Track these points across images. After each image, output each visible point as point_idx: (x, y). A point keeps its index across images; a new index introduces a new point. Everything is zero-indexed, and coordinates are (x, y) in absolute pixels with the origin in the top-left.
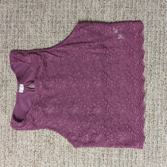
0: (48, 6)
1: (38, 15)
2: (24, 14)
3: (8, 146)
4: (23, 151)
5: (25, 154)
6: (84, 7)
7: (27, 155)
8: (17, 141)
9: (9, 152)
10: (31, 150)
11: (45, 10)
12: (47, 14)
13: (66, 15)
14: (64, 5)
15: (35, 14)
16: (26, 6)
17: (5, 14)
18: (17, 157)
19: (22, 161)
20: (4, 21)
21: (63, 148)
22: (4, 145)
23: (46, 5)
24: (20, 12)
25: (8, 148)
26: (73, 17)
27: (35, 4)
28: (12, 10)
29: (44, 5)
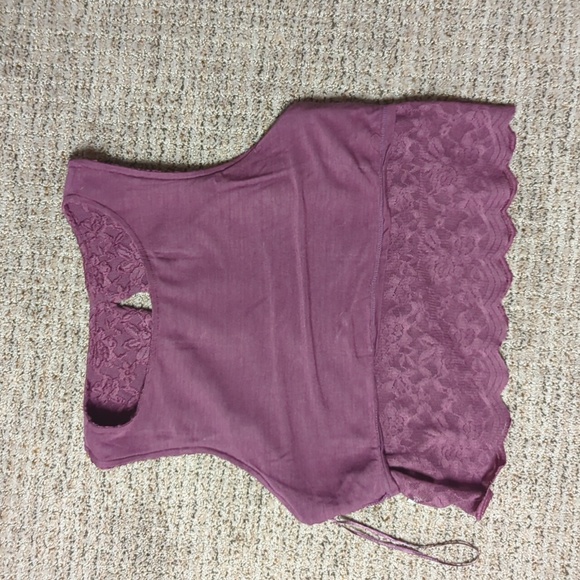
0: (407, 45)
1: (371, 71)
2: (319, 67)
3: (231, 518)
4: (281, 538)
5: (288, 548)
6: (533, 57)
7: (297, 554)
8: (264, 501)
9: (231, 539)
10: (312, 536)
11: (396, 58)
12: (402, 73)
13: (467, 80)
14: (462, 45)
15: (359, 68)
16: (330, 37)
17: (254, 59)
18: (259, 558)
19: (276, 575)
20: (248, 84)
21: (426, 536)
22: (216, 514)
23: (401, 39)
24: (307, 57)
25: (229, 524)
26: (492, 88)
27: (361, 34)
28: (279, 48)
29: (395, 41)
